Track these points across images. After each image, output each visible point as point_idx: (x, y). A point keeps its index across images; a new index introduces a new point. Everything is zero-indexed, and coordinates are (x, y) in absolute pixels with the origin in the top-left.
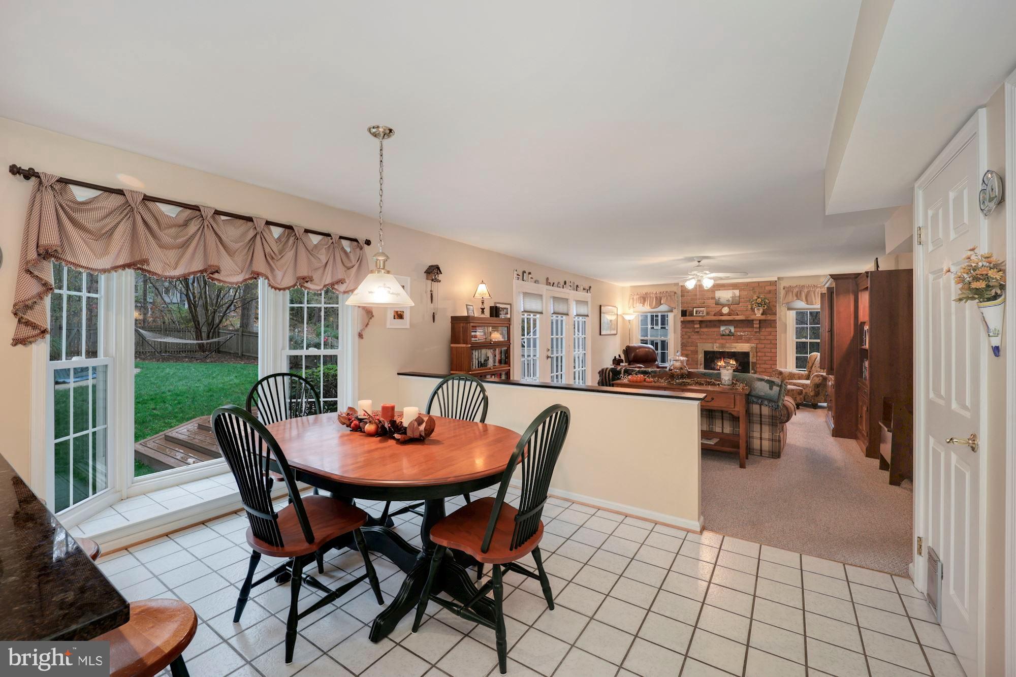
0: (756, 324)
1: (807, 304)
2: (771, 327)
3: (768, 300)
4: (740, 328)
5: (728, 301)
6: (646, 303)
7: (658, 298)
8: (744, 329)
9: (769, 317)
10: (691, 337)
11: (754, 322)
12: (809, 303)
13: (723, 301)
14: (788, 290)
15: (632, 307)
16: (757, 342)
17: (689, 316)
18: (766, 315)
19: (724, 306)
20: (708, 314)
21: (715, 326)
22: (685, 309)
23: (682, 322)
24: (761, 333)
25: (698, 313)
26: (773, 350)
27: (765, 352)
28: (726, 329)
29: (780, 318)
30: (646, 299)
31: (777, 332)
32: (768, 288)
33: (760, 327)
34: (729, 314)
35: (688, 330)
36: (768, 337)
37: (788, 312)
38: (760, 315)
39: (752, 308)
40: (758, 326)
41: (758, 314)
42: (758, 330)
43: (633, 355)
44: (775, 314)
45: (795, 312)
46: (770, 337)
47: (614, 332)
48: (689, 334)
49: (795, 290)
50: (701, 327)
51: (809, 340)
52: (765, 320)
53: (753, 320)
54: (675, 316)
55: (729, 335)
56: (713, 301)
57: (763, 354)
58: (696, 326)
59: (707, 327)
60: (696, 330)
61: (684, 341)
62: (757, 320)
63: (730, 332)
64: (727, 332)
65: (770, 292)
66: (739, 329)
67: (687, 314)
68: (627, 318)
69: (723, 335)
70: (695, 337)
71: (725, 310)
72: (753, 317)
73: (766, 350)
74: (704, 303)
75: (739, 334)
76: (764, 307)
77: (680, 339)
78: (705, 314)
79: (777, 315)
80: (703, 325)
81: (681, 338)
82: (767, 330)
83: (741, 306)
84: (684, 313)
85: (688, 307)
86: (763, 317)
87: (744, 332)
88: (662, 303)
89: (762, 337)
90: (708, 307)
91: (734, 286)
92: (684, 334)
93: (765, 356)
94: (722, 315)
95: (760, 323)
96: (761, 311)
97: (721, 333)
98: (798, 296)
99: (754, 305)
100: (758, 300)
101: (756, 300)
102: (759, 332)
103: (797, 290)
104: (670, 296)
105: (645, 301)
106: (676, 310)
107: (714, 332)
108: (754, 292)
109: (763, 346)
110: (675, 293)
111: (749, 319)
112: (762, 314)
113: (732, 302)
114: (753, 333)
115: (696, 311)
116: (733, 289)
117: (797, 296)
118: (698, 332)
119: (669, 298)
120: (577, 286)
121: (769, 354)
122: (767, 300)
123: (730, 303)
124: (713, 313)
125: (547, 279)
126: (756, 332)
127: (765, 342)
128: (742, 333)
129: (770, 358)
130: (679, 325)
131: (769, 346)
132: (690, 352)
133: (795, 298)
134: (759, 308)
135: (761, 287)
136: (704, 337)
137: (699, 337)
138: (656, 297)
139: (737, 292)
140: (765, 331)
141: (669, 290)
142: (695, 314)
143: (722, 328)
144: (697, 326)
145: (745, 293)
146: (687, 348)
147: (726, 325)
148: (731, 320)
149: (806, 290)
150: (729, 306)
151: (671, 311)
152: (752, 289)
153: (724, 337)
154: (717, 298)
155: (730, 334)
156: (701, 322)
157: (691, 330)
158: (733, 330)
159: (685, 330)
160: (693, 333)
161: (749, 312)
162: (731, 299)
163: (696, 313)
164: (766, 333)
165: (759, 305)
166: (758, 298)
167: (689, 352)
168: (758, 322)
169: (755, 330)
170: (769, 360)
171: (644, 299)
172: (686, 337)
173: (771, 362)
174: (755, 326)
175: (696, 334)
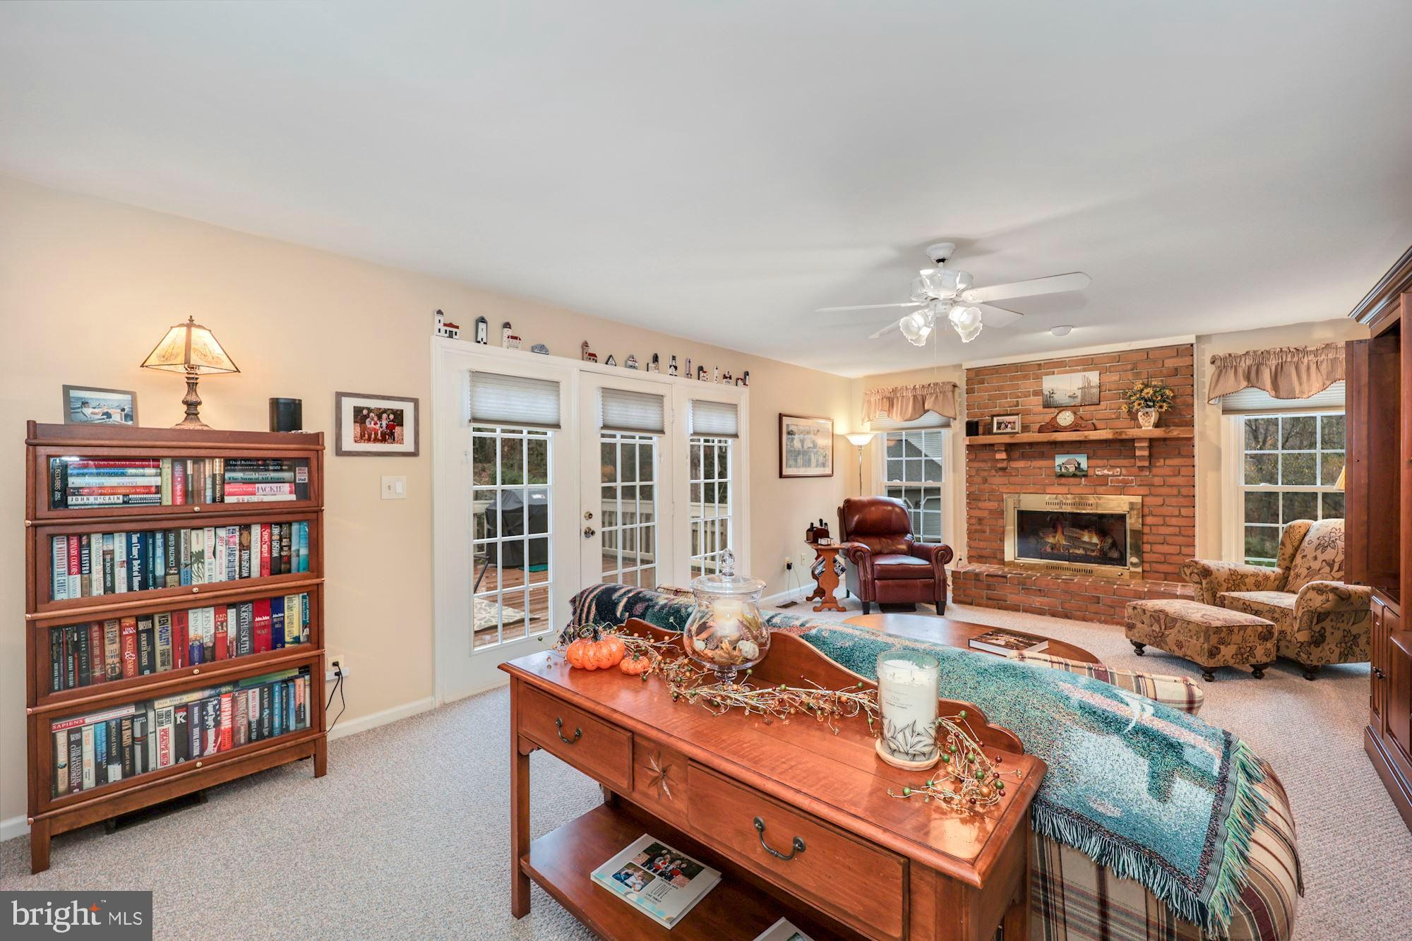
0: (1142, 448)
1: (1277, 397)
2: (1179, 453)
3: (1171, 390)
4: (1102, 458)
5: (1073, 397)
6: (895, 409)
7: (920, 398)
8: (1112, 462)
9: (1176, 432)
10: (989, 479)
11: (1136, 445)
12: (1282, 394)
13: (1060, 398)
14: (1224, 364)
15: (866, 419)
16: (1144, 490)
17: (984, 434)
18: (1167, 426)
19: (1062, 408)
20: (1025, 428)
21: (1042, 456)
22: (976, 420)
23: (969, 447)
24: (1155, 471)
25: (1003, 426)
26: (1184, 512)
27: (1164, 516)
28: (1068, 462)
29: (1202, 434)
30: (895, 401)
31: (1196, 468)
32: (1170, 363)
33: (1150, 456)
34: (1074, 428)
35: (982, 465)
36: (1172, 480)
37: (1224, 418)
38: (1151, 428)
39: (1130, 412)
40: (1146, 453)
41: (1147, 424)
42: (1146, 464)
43: (856, 518)
44: (1190, 424)
45: (1243, 418)
46: (1179, 480)
47: (828, 471)
48: (985, 474)
49: (1244, 365)
50: (1009, 459)
51: (1280, 488)
52: (1165, 439)
53: (1133, 440)
54: (954, 436)
55: (1074, 475)
56: (1038, 400)
57: (1159, 520)
58: (998, 456)
59: (1024, 457)
60: (1000, 465)
61: (975, 488)
62: (1141, 439)
63: (1078, 467)
64: (1072, 469)
65: (1176, 372)
66: (1100, 462)
67: (981, 430)
68: (856, 440)
69: (1062, 476)
70: (997, 480)
71: (1066, 418)
72: (1133, 433)
73: (1166, 510)
74: (1017, 405)
75: (1099, 473)
76: (1161, 407)
77: (964, 485)
78: (1018, 428)
79: (1196, 427)
80: (1016, 454)
81: (967, 482)
82: (1169, 462)
83: (1105, 409)
84: (972, 429)
85: (982, 415)
86: (1159, 433)
87: (1113, 467)
88: (926, 408)
89: (1157, 481)
90: (1026, 413)
91: (1087, 363)
92: (973, 473)
93: (1165, 524)
94: (1058, 429)
95: (1150, 447)
96: (1154, 417)
97: (1058, 469)
98: (1252, 379)
99: (1136, 404)
100: (1146, 391)
101: (1141, 391)
102: (1150, 468)
103: (1248, 362)
104: (943, 393)
105: (891, 405)
106: (957, 422)
107: (1040, 468)
108: (1137, 375)
109: (1159, 500)
110: (955, 386)
111: (1124, 437)
112: (1157, 425)
113: (1083, 399)
114: (1135, 470)
115: (999, 424)
116: (1084, 370)
117: (1248, 378)
118: (1003, 469)
119: (941, 397)
120: (701, 369)
121: (1174, 521)
122: (1167, 392)
123: (1078, 401)
124: (1038, 426)
125: (585, 345)
126: (1141, 468)
127: (1164, 490)
128: (1106, 472)
129: (1178, 529)
130: (963, 452)
131: (1174, 501)
132: (987, 512)
133: (1244, 384)
134: (1148, 410)
135: (1155, 361)
136: (1019, 479)
137: (1005, 480)
138: (915, 397)
139: (1094, 377)
140: (1165, 466)
141: (940, 378)
142: (995, 430)
143: (1060, 460)
144: (1003, 456)
145: (1114, 377)
146: (980, 504)
147: (1068, 453)
148: (1080, 442)
149: (1273, 363)
150: (1074, 408)
151: (947, 425)
152: (1129, 367)
153: (1063, 480)
154: (1046, 393)
155: (1079, 474)
156: (1010, 448)
157: (989, 465)
158: (1084, 465)
159: (976, 465)
160: (993, 472)
161: (1123, 423)
162: (1079, 393)
163: (999, 428)
164: (1166, 471)
165: (1148, 402)
166: (1147, 386)
167: (986, 514)
168: (1146, 444)
169: (1139, 464)
170: (1175, 535)
171: (890, 400)
172: (978, 479)
173: (1180, 539)
174: (1138, 453)
175: (1000, 473)
